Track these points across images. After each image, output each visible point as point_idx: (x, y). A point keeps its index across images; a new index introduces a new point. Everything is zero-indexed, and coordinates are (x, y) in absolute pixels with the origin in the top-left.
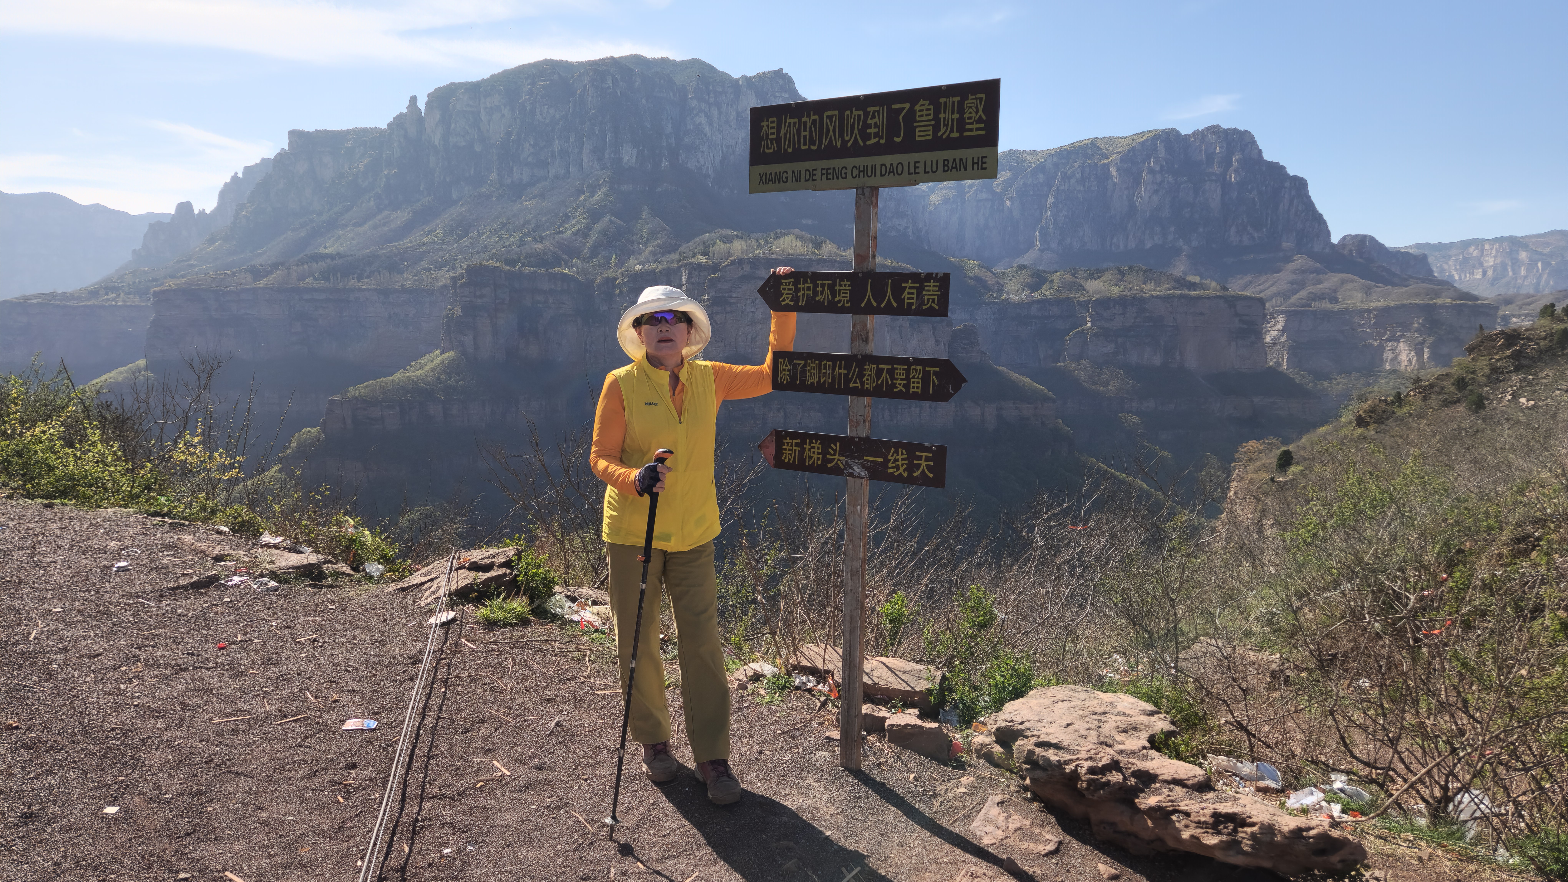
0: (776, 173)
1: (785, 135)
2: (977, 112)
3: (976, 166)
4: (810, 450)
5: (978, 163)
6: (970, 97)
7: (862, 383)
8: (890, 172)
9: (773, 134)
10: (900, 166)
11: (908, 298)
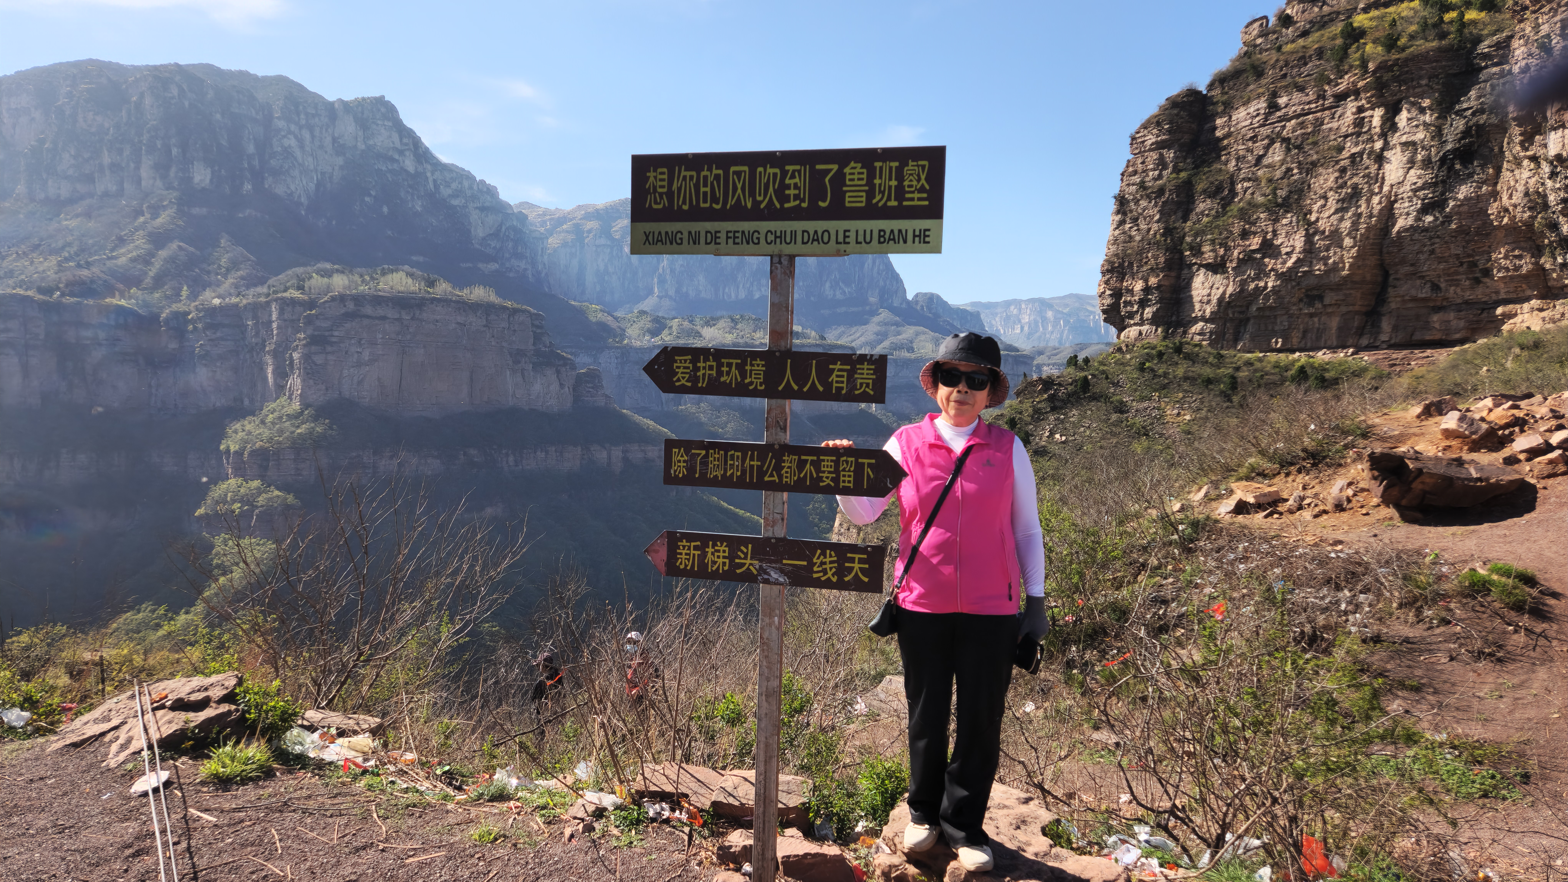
0: (667, 233)
1: (679, 189)
2: (919, 180)
3: (917, 239)
4: (713, 554)
5: (919, 236)
6: (911, 163)
7: (780, 477)
8: (813, 240)
9: (663, 187)
10: (826, 234)
11: (837, 382)
